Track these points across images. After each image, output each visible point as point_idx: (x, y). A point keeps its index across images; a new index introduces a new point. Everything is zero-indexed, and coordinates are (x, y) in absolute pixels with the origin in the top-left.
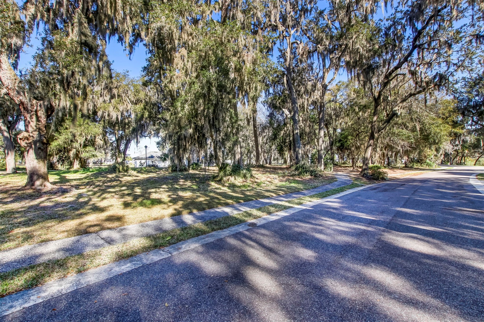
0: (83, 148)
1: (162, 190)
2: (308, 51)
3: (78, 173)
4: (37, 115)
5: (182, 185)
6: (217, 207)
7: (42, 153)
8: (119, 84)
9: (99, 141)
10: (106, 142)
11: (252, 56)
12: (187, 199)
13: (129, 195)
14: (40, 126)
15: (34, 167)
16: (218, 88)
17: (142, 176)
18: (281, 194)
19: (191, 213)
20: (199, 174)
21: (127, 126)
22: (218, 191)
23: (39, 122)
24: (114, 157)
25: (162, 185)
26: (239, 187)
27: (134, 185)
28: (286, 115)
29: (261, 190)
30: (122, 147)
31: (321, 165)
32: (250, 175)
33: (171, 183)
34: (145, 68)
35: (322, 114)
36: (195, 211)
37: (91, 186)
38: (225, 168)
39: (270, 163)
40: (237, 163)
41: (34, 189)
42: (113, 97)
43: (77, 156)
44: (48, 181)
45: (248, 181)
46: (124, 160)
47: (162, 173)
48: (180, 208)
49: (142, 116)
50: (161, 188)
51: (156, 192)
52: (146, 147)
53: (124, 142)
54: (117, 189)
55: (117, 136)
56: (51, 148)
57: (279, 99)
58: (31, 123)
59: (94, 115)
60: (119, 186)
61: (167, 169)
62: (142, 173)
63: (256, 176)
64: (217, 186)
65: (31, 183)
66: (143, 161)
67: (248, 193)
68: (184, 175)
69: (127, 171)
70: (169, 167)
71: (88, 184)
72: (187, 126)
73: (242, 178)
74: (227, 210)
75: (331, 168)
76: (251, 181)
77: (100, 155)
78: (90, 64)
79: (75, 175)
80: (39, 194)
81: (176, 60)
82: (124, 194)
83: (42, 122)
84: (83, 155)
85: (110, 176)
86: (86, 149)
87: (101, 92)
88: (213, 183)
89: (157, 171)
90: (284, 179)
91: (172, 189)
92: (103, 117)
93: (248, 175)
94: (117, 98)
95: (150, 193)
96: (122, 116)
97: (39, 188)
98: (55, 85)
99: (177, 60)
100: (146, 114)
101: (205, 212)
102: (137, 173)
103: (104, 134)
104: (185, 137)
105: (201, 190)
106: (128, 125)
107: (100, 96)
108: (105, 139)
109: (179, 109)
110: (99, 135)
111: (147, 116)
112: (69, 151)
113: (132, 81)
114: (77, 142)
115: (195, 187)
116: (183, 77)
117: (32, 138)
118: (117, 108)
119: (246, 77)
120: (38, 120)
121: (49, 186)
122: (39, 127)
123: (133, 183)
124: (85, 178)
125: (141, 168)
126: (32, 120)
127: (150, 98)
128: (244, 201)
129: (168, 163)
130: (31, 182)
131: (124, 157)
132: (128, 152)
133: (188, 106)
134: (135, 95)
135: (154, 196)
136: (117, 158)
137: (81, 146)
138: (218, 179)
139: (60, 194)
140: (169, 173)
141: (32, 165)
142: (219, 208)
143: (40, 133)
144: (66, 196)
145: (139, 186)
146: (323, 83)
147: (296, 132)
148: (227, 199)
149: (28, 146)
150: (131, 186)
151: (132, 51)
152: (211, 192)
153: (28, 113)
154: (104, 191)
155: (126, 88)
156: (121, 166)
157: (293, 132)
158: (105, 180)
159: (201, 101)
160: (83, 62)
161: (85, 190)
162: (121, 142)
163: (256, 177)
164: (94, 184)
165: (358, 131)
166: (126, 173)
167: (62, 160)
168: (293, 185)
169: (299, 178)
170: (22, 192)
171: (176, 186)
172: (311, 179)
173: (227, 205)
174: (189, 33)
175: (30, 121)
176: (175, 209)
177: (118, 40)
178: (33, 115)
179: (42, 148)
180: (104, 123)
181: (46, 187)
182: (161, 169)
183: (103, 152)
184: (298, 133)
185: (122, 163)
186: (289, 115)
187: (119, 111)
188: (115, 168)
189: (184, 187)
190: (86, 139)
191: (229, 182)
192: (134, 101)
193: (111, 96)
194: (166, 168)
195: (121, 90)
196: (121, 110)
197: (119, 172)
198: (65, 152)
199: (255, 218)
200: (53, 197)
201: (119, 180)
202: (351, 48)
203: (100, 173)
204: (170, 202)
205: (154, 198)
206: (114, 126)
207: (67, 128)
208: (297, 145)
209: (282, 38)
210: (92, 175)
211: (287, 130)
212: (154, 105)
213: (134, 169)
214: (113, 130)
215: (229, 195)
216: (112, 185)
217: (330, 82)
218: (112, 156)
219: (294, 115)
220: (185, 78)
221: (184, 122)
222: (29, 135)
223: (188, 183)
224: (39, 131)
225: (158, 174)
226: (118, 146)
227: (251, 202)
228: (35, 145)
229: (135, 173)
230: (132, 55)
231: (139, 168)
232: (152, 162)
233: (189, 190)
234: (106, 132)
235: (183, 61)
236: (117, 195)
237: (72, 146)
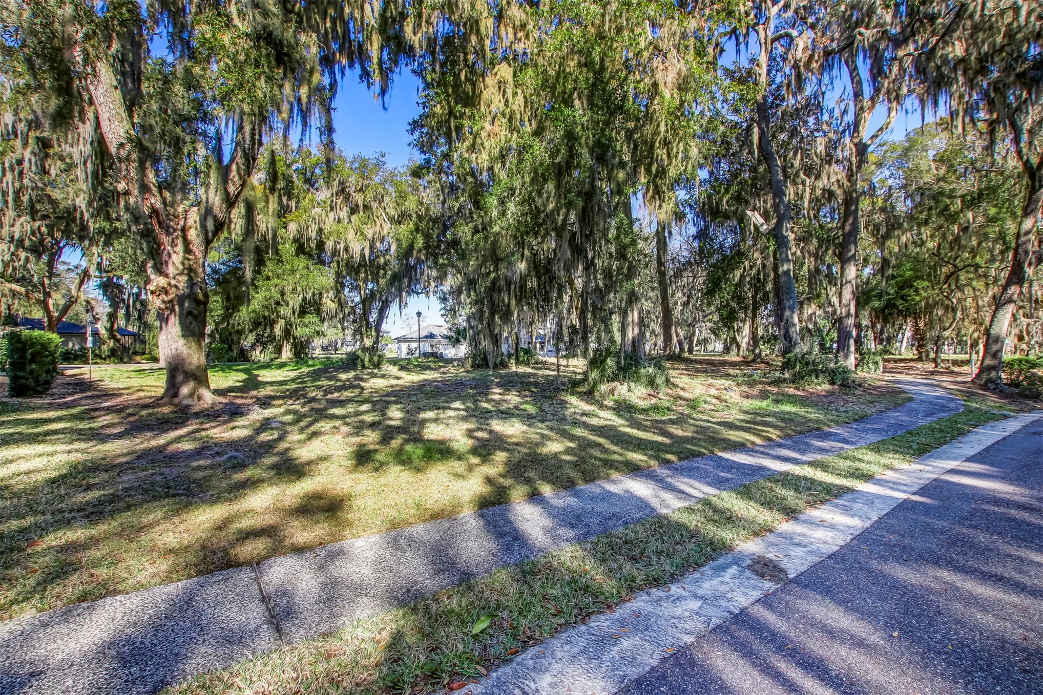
0: (299, 317)
1: (451, 413)
2: (824, 52)
3: (286, 368)
4: (185, 238)
5: (498, 403)
6: (607, 478)
7: (194, 324)
8: (366, 182)
9: (329, 304)
10: (341, 304)
11: (675, 71)
12: (517, 444)
13: (373, 425)
14: (191, 263)
15: (178, 356)
16: (596, 149)
17: (410, 378)
18: (774, 437)
19: (534, 497)
20: (534, 375)
21: (382, 272)
22: (594, 421)
23: (189, 254)
24: (358, 337)
25: (451, 402)
26: (644, 411)
27: (388, 399)
28: (755, 226)
29: (708, 421)
30: (373, 317)
31: (846, 356)
32: (663, 378)
33: (473, 396)
34: (415, 122)
35: (850, 221)
36: (547, 490)
37: (298, 399)
38: (603, 362)
39: (690, 351)
40: (629, 349)
41: (176, 406)
42: (354, 210)
43: (287, 333)
44: (208, 387)
45: (660, 395)
46: (376, 342)
47: (452, 372)
48: (502, 476)
49: (411, 246)
50: (450, 408)
51: (436, 420)
52: (419, 314)
53: (377, 305)
54: (350, 408)
55: (362, 293)
56: (240, 317)
57: (727, 191)
58: (174, 257)
59: (320, 250)
60: (356, 402)
61: (461, 362)
62: (408, 370)
63: (678, 381)
64: (584, 406)
65: (172, 392)
66: (414, 345)
67: (678, 431)
68: (501, 377)
69: (378, 365)
70: (466, 358)
71: (294, 395)
72: (513, 254)
73: (646, 386)
74: (641, 488)
75: (876, 363)
76: (667, 394)
77: (332, 332)
78: (277, 93)
79: (279, 371)
80: (182, 416)
81: (486, 95)
82: (362, 422)
83: (197, 253)
84: (299, 332)
85: (343, 376)
86: (304, 320)
87: (332, 201)
88: (573, 400)
89: (441, 367)
90: (755, 391)
91: (477, 413)
92: (335, 253)
93: (660, 380)
94: (361, 213)
95: (423, 422)
96: (371, 252)
97: (186, 402)
98: (194, 148)
99: (490, 93)
100: (420, 242)
101: (577, 495)
102: (400, 370)
103: (339, 286)
104: (509, 283)
105: (550, 417)
106: (384, 269)
107: (329, 209)
108: (339, 300)
109: (495, 213)
110: (328, 291)
111: (420, 245)
112: (272, 323)
113: (392, 175)
114: (288, 305)
115: (531, 409)
116: (504, 133)
117: (174, 289)
118: (362, 233)
119: (663, 123)
120: (188, 250)
121: (208, 398)
122: (190, 265)
123: (388, 395)
124: (293, 380)
125: (409, 359)
126: (176, 249)
127: (427, 209)
128: (680, 459)
129: (463, 350)
130: (173, 388)
131: (378, 336)
132: (384, 327)
133: (516, 206)
134: (398, 205)
135: (433, 432)
136: (362, 338)
137: (294, 313)
138: (584, 388)
139: (227, 417)
140: (467, 372)
141: (174, 351)
142: (614, 482)
143: (191, 279)
144: (236, 424)
145: (401, 403)
146: (856, 141)
147: (785, 268)
148: (627, 449)
149: (167, 308)
150: (381, 402)
151: (387, 86)
152: (575, 423)
153: (168, 234)
154: (320, 414)
155: (380, 189)
156: (367, 355)
157: (775, 269)
158: (330, 386)
159: (550, 186)
160: (262, 88)
161: (281, 410)
162: (371, 305)
163: (681, 385)
164: (304, 396)
165: (955, 266)
166: (376, 371)
167: (261, 342)
168: (787, 408)
169: (797, 389)
170: (150, 411)
171: (485, 405)
172: (830, 394)
173: (634, 470)
174: (517, 23)
175: (171, 252)
176: (489, 480)
177: (361, 77)
178: (177, 237)
179: (195, 312)
180: (338, 266)
181: (202, 402)
182: (449, 361)
183: (339, 326)
184: (789, 270)
185: (373, 350)
186: (765, 227)
187: (365, 238)
188: (356, 359)
189: (504, 407)
190: (304, 299)
191: (616, 397)
192: (396, 217)
193: (351, 208)
194: (459, 360)
195: (370, 195)
196: (370, 236)
197: (364, 367)
198: (266, 326)
199: (756, 534)
200: (208, 426)
201: (359, 386)
202: (977, 17)
203: (328, 369)
204: (474, 451)
205: (432, 437)
206: (357, 272)
207: (268, 278)
208: (787, 304)
209: (744, 31)
210: (309, 373)
211: (751, 267)
212: (435, 221)
213: (394, 362)
214: (356, 280)
215: (625, 434)
216: (343, 398)
217: (874, 137)
218: (354, 335)
219: (779, 225)
220: (509, 135)
221: (507, 244)
222: (169, 284)
223: (513, 398)
224: (188, 275)
225: (444, 373)
226: (365, 314)
227: (700, 463)
228: (181, 306)
229: (393, 370)
230: (387, 97)
231: (405, 359)
232: (432, 346)
233: (518, 416)
234: (343, 285)
235: (503, 96)
236: (348, 424)
237: (278, 312)
